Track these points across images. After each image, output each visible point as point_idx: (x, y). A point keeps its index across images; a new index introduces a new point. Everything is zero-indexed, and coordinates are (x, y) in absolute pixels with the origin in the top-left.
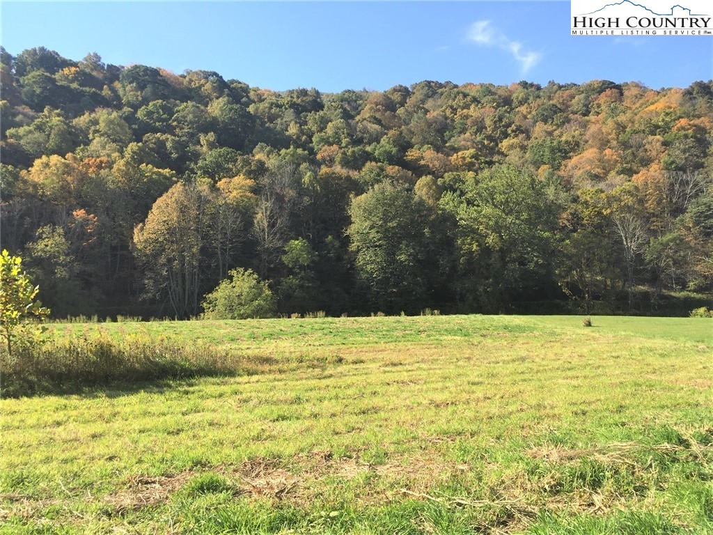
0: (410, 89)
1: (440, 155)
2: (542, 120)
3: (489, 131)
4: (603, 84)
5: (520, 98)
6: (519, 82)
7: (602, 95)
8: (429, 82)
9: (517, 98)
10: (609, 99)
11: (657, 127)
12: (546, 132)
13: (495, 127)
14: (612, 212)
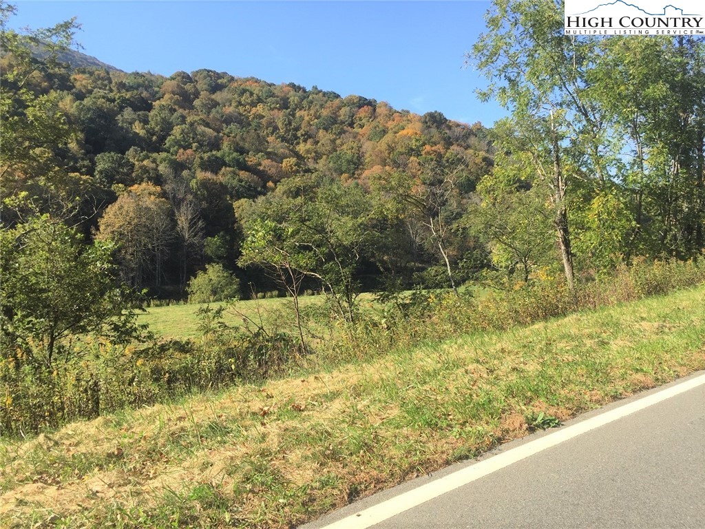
0: (190, 75)
1: (274, 163)
2: (324, 129)
3: (282, 132)
4: (360, 100)
5: (296, 102)
6: (288, 83)
7: (361, 110)
8: (209, 71)
9: (294, 101)
10: (367, 114)
11: (412, 150)
12: (331, 140)
13: (287, 129)
14: (405, 217)
